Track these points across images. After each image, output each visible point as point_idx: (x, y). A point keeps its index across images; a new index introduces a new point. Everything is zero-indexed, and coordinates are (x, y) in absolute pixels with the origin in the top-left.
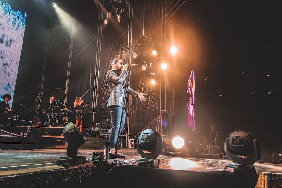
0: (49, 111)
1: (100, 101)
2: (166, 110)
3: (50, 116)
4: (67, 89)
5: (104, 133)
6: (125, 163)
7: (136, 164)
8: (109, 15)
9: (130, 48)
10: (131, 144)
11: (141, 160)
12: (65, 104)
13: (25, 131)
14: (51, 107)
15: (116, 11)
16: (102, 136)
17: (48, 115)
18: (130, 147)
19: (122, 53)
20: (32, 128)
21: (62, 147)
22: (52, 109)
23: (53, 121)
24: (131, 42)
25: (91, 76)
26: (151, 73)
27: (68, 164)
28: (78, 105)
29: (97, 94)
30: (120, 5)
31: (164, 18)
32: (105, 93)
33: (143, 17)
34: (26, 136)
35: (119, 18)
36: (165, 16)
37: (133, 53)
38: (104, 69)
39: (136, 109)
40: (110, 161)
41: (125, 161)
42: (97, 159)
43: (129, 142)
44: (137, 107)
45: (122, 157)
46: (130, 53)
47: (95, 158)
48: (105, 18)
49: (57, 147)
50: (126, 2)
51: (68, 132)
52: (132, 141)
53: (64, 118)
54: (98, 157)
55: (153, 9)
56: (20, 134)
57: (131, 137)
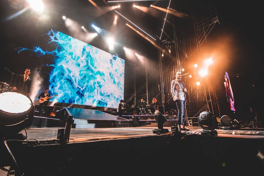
0: (141, 107)
1: (166, 99)
2: (211, 100)
3: (142, 110)
4: (147, 95)
5: (172, 117)
6: (192, 133)
7: (200, 134)
8: (163, 51)
9: (179, 66)
10: (190, 123)
11: (203, 131)
12: (147, 103)
13: (131, 118)
14: (141, 105)
15: (167, 48)
16: (170, 119)
17: (140, 109)
18: (190, 125)
19: (175, 70)
20: (134, 116)
21: (150, 125)
22: (142, 106)
23: (143, 112)
24: (179, 63)
25: (159, 86)
26: (196, 79)
27: (159, 133)
28: (154, 103)
29: (164, 95)
30: (170, 44)
31: (198, 44)
32: (169, 94)
33: (184, 47)
34: (132, 120)
35: (170, 51)
36: (199, 42)
37: (182, 68)
38: (165, 81)
39: (190, 102)
40: (182, 132)
41: (192, 132)
42: (174, 131)
43: (188, 122)
44: (190, 100)
45: (189, 130)
46: (180, 69)
47: (173, 130)
48: (162, 53)
49: (147, 126)
50: (173, 42)
51: (157, 115)
52: (190, 121)
53: (149, 110)
54: (175, 129)
55: (190, 40)
56: (129, 119)
57: (189, 119)
